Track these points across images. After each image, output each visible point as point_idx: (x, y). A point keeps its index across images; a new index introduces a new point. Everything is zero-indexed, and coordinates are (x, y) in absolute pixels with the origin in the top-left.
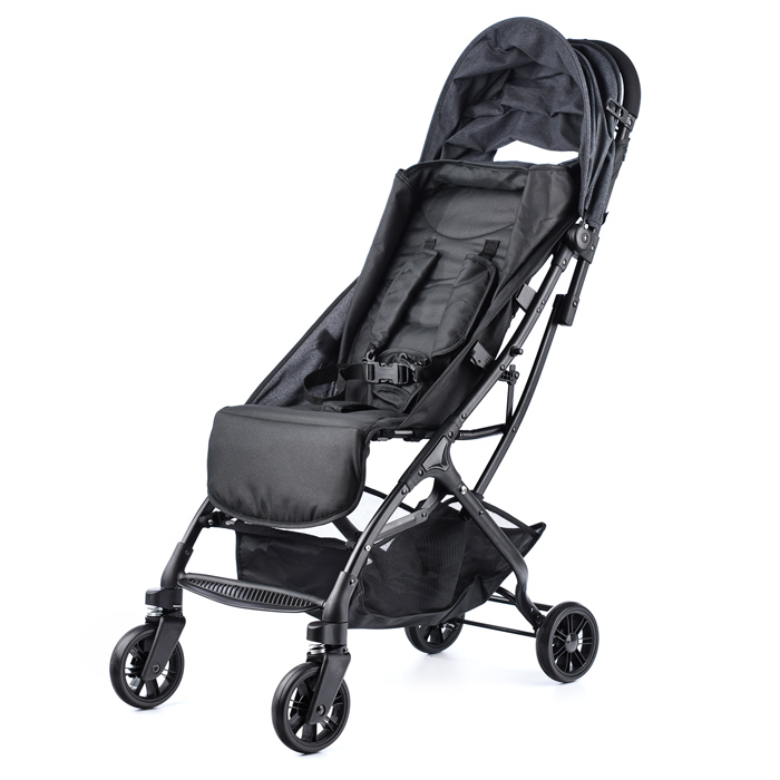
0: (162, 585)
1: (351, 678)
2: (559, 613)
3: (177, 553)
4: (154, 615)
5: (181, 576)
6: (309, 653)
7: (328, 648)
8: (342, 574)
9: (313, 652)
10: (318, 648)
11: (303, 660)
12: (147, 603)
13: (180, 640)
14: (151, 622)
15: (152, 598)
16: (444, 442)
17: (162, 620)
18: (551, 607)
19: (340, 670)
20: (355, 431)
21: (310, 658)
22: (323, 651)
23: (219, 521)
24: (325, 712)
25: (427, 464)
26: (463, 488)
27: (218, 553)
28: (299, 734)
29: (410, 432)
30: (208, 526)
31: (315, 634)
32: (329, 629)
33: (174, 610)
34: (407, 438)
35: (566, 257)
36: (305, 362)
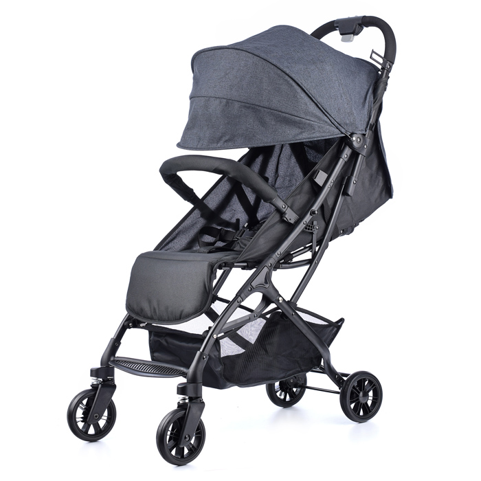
0: (101, 364)
1: (205, 417)
2: (353, 378)
3: (111, 344)
4: (95, 383)
5: (112, 359)
6: (179, 403)
7: (190, 399)
8: (198, 353)
9: (181, 402)
10: (184, 399)
11: (175, 407)
12: (91, 376)
13: (113, 398)
14: (94, 387)
15: (95, 373)
16: (265, 270)
17: (100, 386)
18: (348, 375)
19: (199, 413)
20: (207, 263)
21: (180, 406)
22: (187, 401)
23: (136, 324)
24: (190, 439)
25: (254, 284)
26: (280, 298)
27: (137, 344)
28: (173, 452)
29: (245, 264)
30: (130, 328)
31: (182, 390)
32: (190, 387)
33: (108, 380)
34: (244, 268)
35: (347, 153)
36: (193, 225)
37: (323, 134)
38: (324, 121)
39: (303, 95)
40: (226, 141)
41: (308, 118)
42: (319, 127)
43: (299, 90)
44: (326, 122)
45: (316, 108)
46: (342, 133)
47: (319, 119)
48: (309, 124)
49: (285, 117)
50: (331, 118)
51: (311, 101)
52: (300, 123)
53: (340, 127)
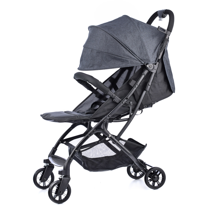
14: (45, 167)
15: (45, 161)
17: (47, 167)
29: (95, 120)
30: (61, 143)
35: (146, 72)
36: (91, 101)
37: (133, 64)
38: (133, 58)
39: (122, 47)
40: (90, 67)
41: (125, 57)
42: (131, 61)
43: (120, 45)
44: (134, 59)
45: (129, 53)
46: (142, 64)
47: (131, 57)
48: (126, 60)
49: (115, 57)
50: (137, 57)
51: (126, 50)
52: (121, 59)
53: (141, 61)
